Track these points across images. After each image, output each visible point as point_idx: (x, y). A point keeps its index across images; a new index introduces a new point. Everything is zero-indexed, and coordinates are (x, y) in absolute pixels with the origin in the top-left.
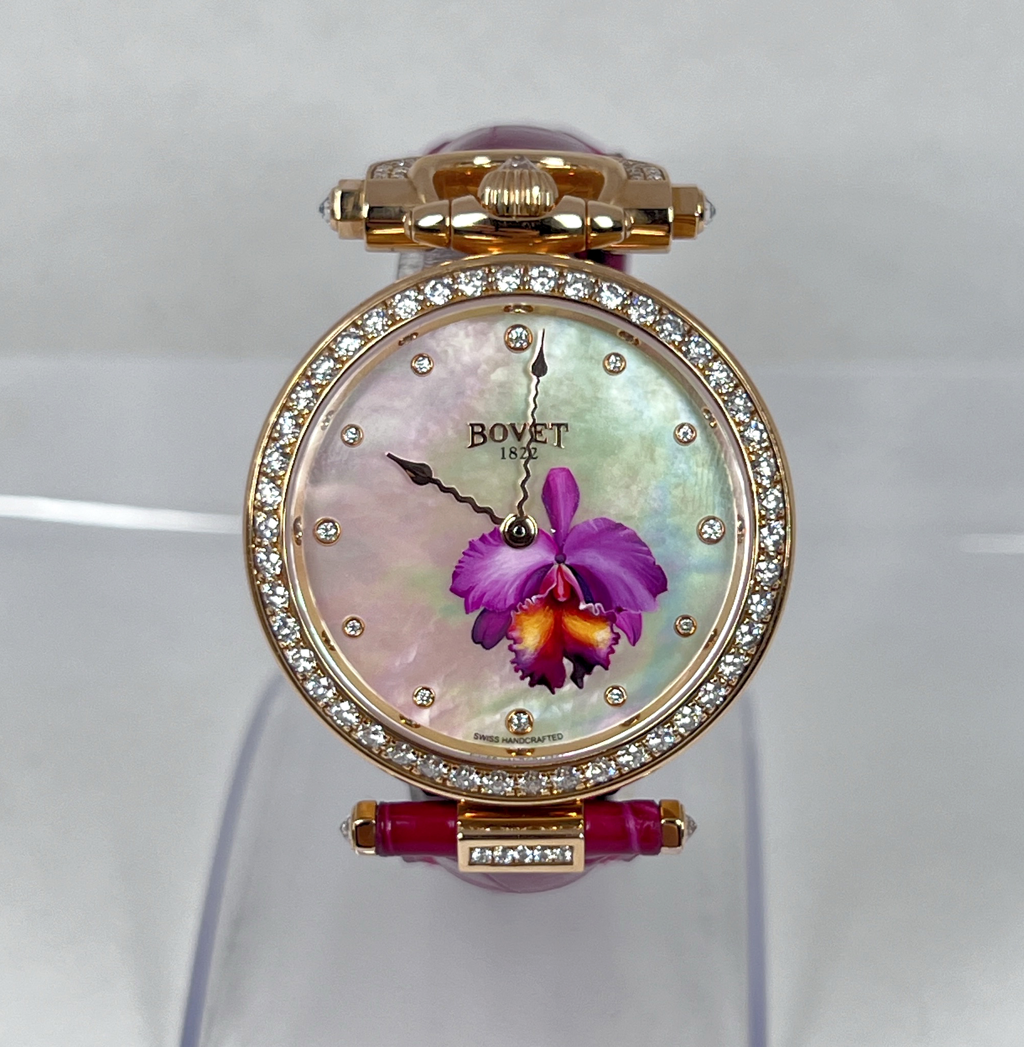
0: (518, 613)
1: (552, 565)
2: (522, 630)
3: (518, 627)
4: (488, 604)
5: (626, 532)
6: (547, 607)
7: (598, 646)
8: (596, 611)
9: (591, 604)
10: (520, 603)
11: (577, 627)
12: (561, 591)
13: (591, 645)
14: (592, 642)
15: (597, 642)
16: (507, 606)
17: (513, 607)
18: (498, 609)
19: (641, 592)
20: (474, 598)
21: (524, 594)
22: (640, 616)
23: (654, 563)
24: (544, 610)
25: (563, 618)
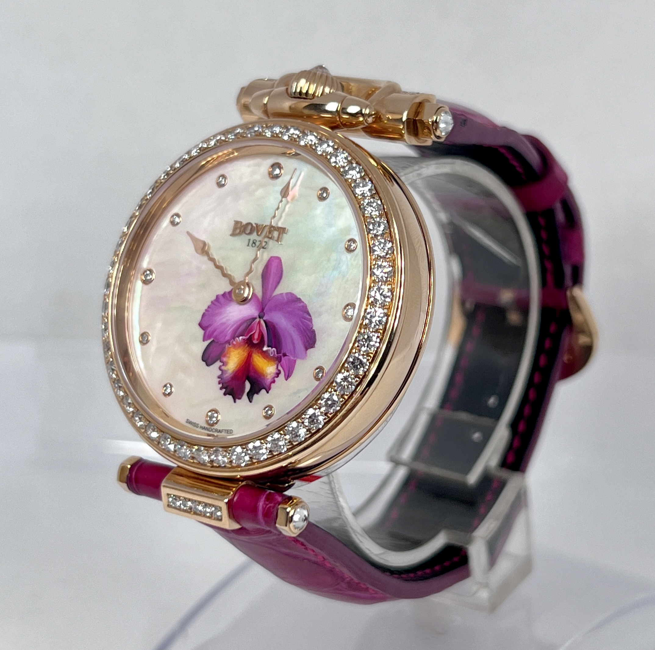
0: (230, 346)
1: (256, 318)
2: (229, 357)
3: (228, 355)
4: (216, 337)
5: (302, 304)
6: (246, 346)
7: (267, 376)
8: (272, 353)
9: (270, 348)
10: (233, 340)
11: (259, 361)
12: (256, 336)
13: (264, 375)
14: (264, 373)
15: (267, 374)
16: (225, 340)
17: (228, 342)
18: (220, 342)
19: (300, 345)
20: (210, 332)
22: (295, 361)
23: (312, 328)
24: (244, 347)
25: (253, 354)
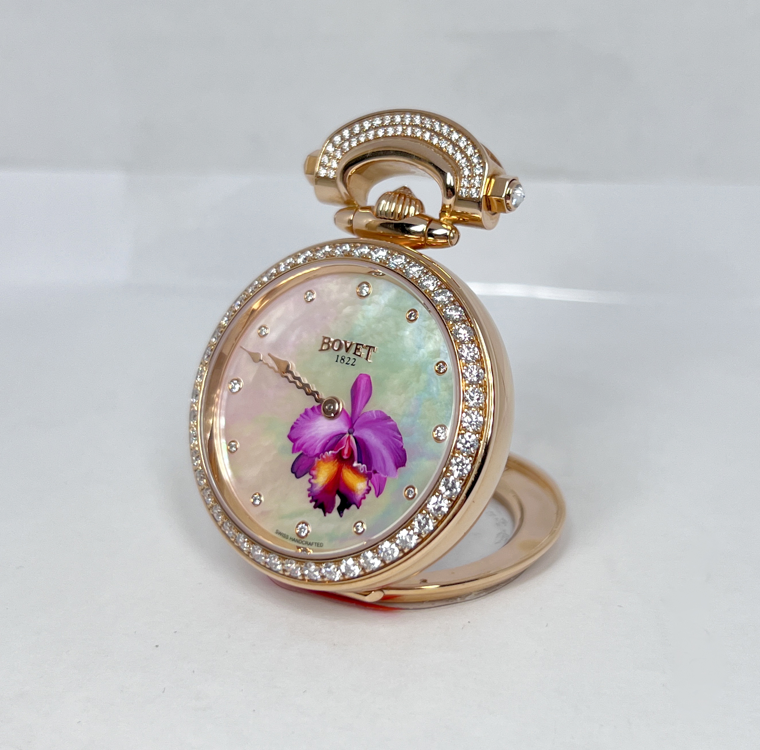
0: (320, 460)
1: (345, 434)
2: (318, 471)
3: (317, 469)
4: (305, 451)
5: (392, 423)
6: (336, 460)
7: (357, 492)
8: (362, 470)
9: (360, 464)
10: (322, 454)
12: (346, 452)
13: (354, 491)
14: (355, 489)
15: (358, 490)
16: (315, 454)
17: (318, 455)
18: (310, 455)
19: (390, 464)
20: (298, 444)
21: (326, 449)
22: (385, 479)
23: (402, 447)
24: (334, 462)
25: (343, 469)
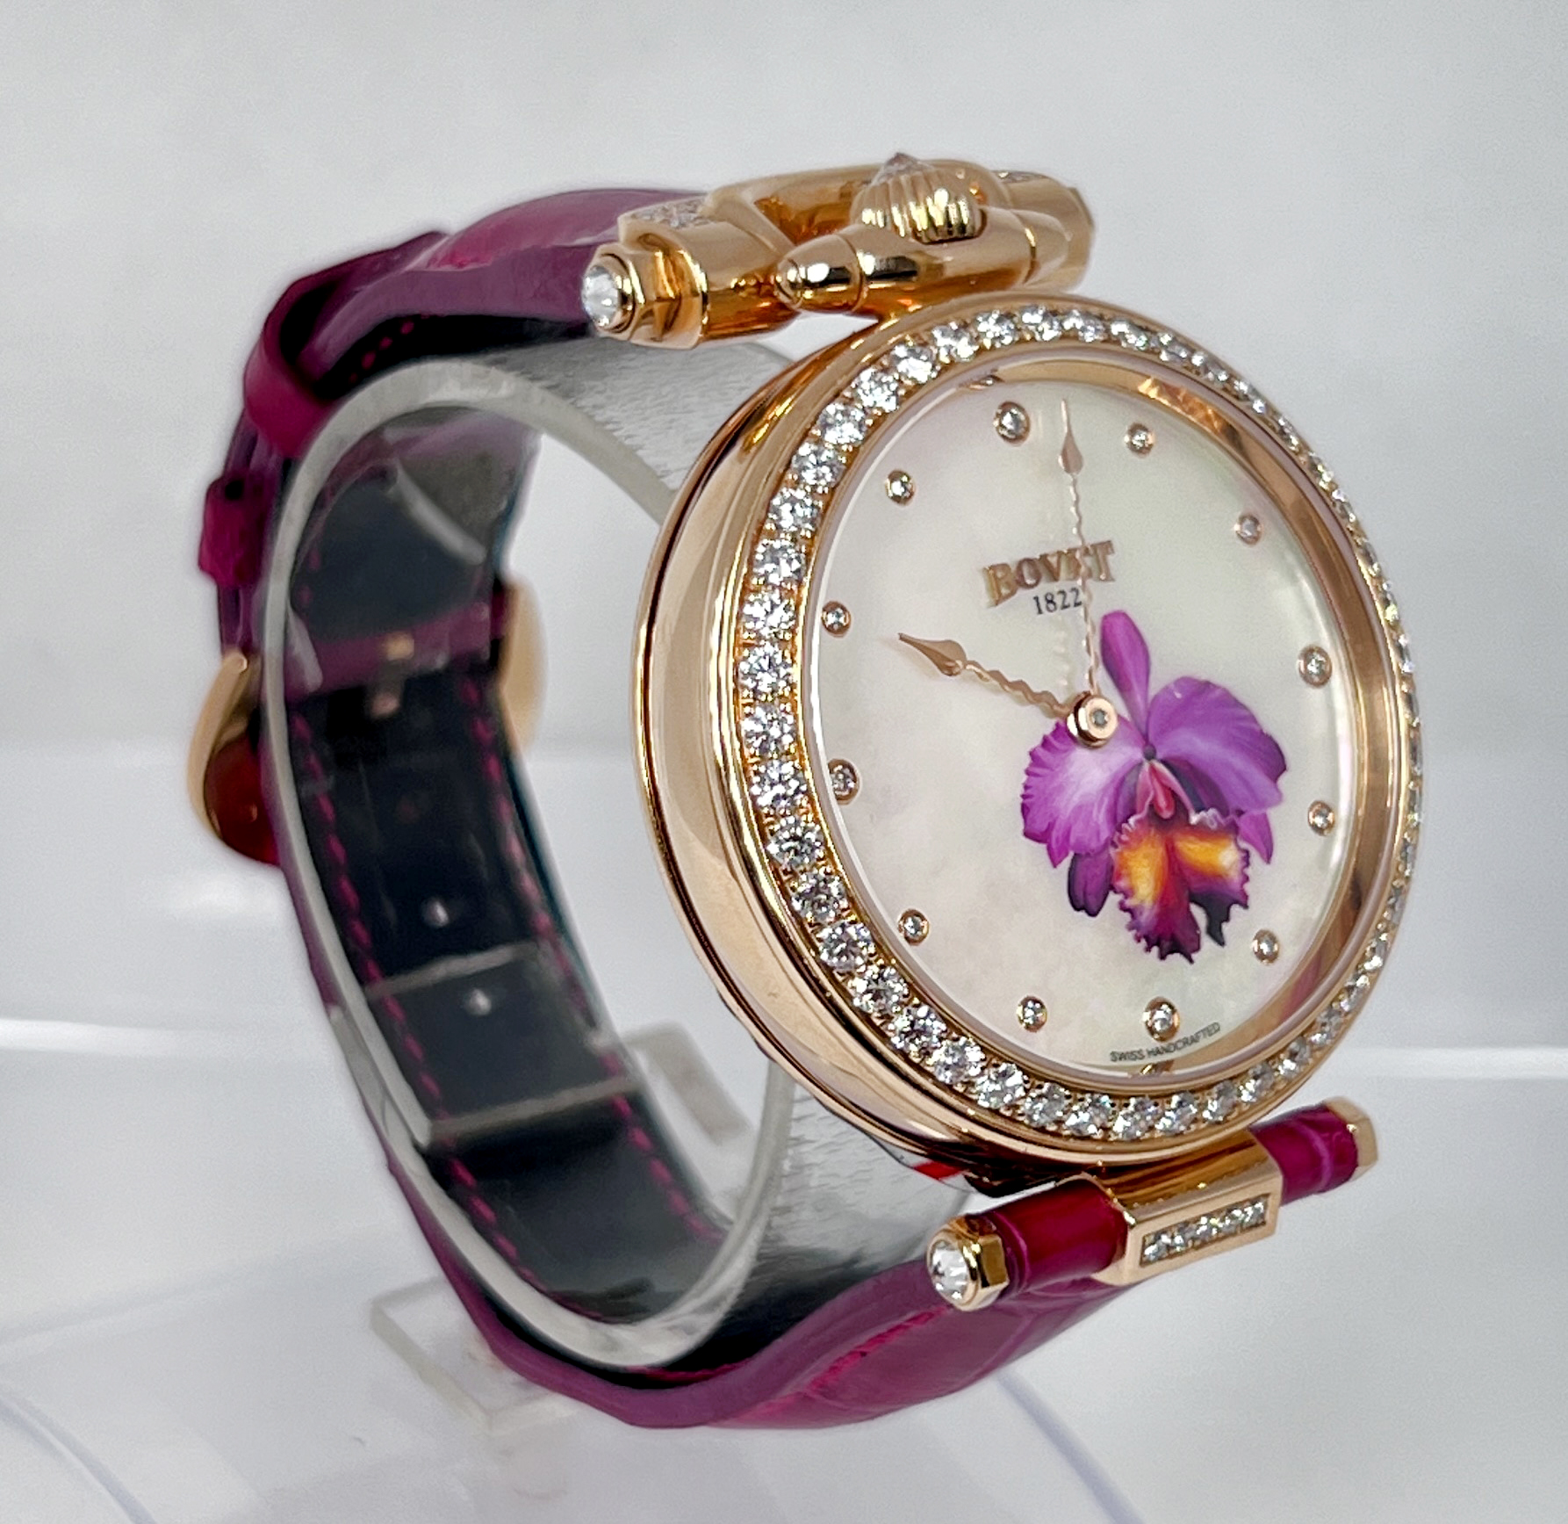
0: (1119, 850)
1: (1141, 764)
2: (1129, 875)
3: (1124, 872)
4: (1077, 845)
5: (1217, 692)
6: (1152, 832)
7: (1226, 875)
8: (1211, 823)
9: (1203, 813)
10: (1117, 834)
11: (1195, 851)
12: (1162, 802)
13: (1220, 876)
14: (1218, 870)
15: (1225, 869)
16: (1102, 843)
17: (1110, 842)
18: (1093, 851)
19: (1259, 779)
20: (1057, 839)
22: (1265, 816)
23: (1263, 731)
24: (1149, 837)
25: (1174, 842)
